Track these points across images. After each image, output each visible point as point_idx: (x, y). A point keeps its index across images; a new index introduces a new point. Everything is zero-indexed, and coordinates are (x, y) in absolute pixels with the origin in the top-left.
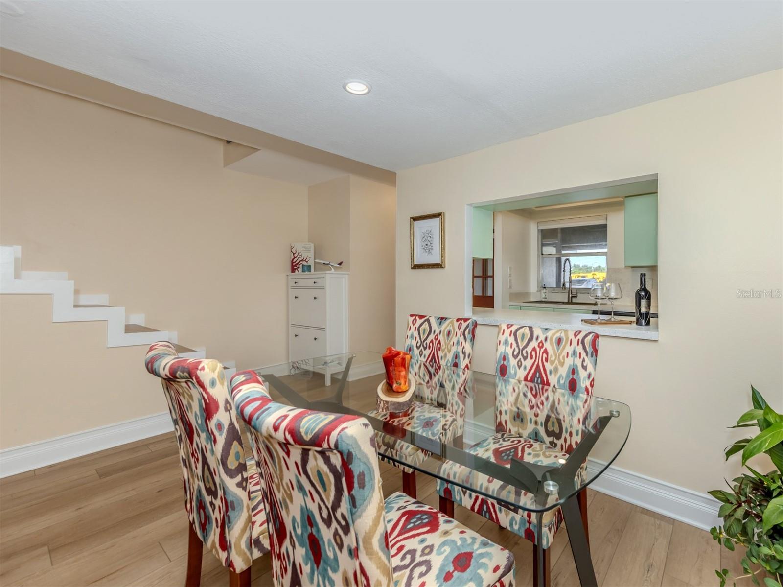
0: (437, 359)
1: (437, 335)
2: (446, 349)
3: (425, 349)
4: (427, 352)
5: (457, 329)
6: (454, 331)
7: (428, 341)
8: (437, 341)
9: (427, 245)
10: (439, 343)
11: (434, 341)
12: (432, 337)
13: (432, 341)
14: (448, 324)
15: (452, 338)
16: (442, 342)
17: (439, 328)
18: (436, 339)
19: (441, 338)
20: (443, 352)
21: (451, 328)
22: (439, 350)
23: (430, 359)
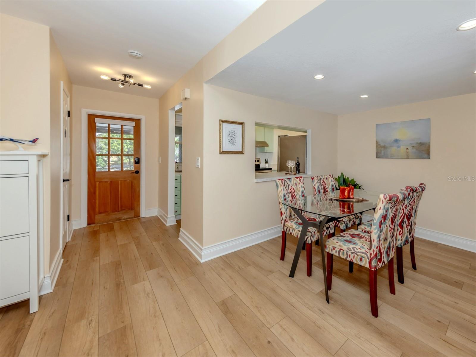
0: (294, 196)
1: (291, 186)
2: (297, 191)
3: (289, 194)
4: (290, 195)
5: (299, 182)
6: (298, 183)
7: (289, 190)
8: (292, 189)
9: (232, 139)
10: (294, 189)
11: (291, 189)
12: (290, 188)
13: (290, 190)
14: (294, 181)
15: (298, 186)
16: (295, 189)
17: (291, 183)
18: (292, 188)
19: (293, 187)
20: (296, 192)
21: (296, 182)
22: (295, 192)
23: (292, 198)
